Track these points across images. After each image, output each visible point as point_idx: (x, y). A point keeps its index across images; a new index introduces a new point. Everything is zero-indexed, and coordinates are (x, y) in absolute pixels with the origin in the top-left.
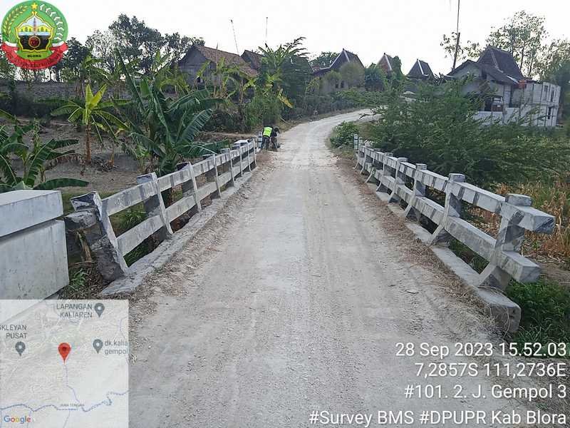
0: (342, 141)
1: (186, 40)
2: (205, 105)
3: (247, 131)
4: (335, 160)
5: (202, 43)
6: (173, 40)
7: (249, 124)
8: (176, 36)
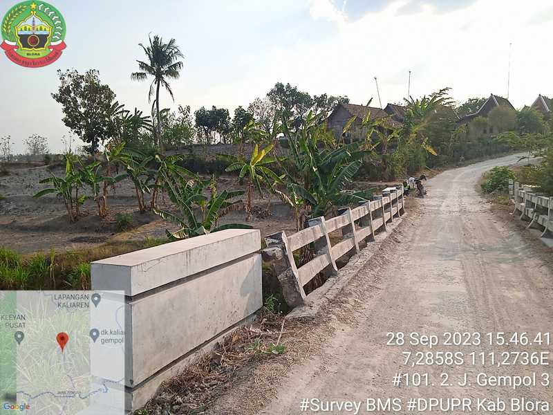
0: (494, 187)
1: (332, 99)
2: (355, 157)
3: (391, 179)
4: (488, 206)
5: (347, 101)
6: (321, 101)
7: (393, 173)
8: (324, 96)
